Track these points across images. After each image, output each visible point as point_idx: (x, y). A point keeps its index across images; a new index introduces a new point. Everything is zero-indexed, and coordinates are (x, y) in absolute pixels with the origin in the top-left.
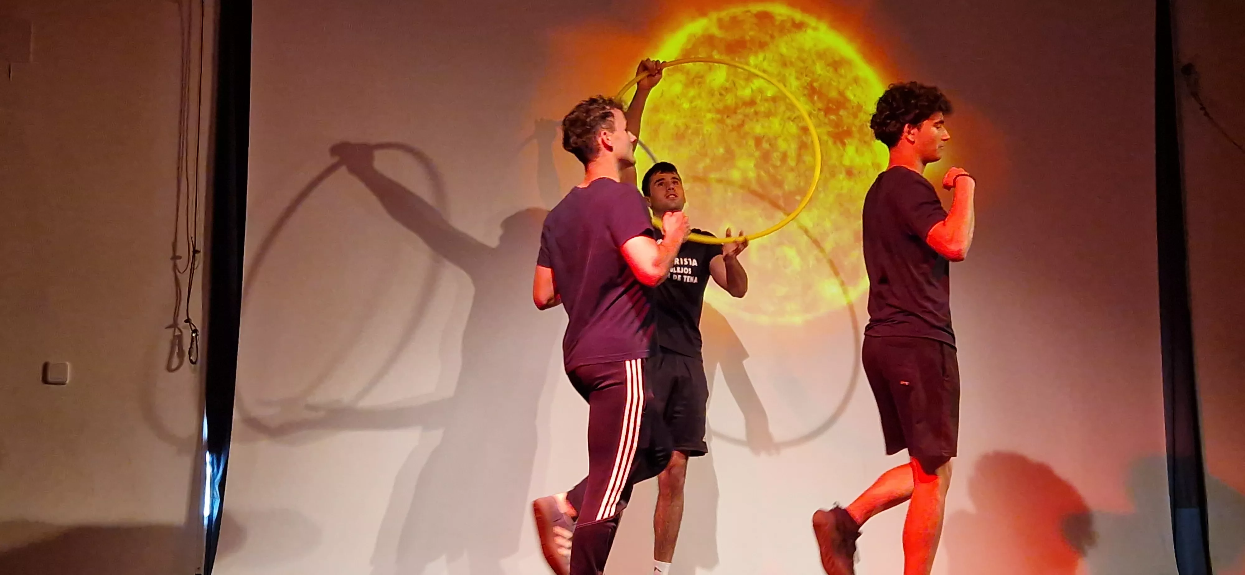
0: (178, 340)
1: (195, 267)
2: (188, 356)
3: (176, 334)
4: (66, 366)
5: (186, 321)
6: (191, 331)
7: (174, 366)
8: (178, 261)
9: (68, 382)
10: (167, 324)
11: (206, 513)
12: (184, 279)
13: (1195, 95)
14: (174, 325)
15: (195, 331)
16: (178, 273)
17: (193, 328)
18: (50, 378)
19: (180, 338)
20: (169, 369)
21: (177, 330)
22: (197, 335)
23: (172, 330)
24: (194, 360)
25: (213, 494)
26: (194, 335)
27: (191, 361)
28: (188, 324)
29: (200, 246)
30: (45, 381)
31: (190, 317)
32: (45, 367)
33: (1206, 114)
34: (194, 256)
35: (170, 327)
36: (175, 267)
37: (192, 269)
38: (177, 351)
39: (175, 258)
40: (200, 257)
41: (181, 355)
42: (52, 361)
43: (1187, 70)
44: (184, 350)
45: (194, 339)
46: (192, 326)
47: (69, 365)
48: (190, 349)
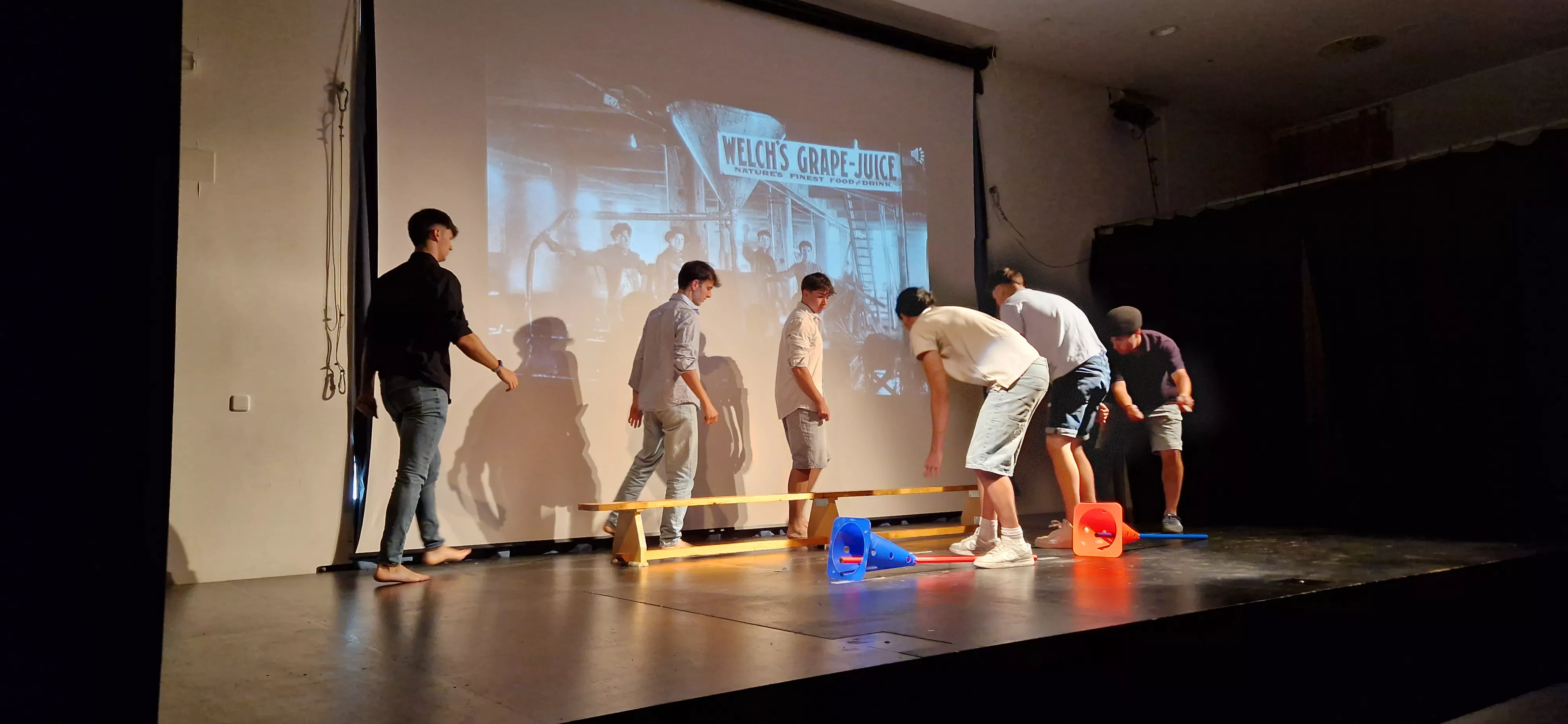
0: (330, 378)
1: (341, 326)
2: (338, 388)
3: (329, 373)
4: (247, 398)
5: (336, 364)
6: (340, 371)
7: (327, 397)
8: (328, 322)
9: (249, 409)
10: (321, 367)
11: (355, 497)
12: (333, 336)
13: (998, 205)
14: (327, 367)
15: (343, 371)
16: (328, 330)
17: (341, 369)
18: (235, 408)
19: (332, 375)
20: (324, 398)
21: (329, 370)
22: (344, 374)
23: (326, 370)
24: (342, 392)
25: (359, 485)
26: (342, 373)
27: (340, 392)
28: (337, 366)
29: (345, 311)
30: (231, 409)
31: (338, 362)
32: (231, 399)
33: (1005, 218)
34: (340, 317)
35: (324, 368)
36: (327, 327)
37: (339, 327)
38: (329, 385)
39: (327, 319)
40: (345, 320)
41: (333, 388)
42: (237, 396)
43: (993, 190)
44: (335, 384)
45: (343, 377)
46: (340, 367)
47: (249, 397)
48: (339, 384)
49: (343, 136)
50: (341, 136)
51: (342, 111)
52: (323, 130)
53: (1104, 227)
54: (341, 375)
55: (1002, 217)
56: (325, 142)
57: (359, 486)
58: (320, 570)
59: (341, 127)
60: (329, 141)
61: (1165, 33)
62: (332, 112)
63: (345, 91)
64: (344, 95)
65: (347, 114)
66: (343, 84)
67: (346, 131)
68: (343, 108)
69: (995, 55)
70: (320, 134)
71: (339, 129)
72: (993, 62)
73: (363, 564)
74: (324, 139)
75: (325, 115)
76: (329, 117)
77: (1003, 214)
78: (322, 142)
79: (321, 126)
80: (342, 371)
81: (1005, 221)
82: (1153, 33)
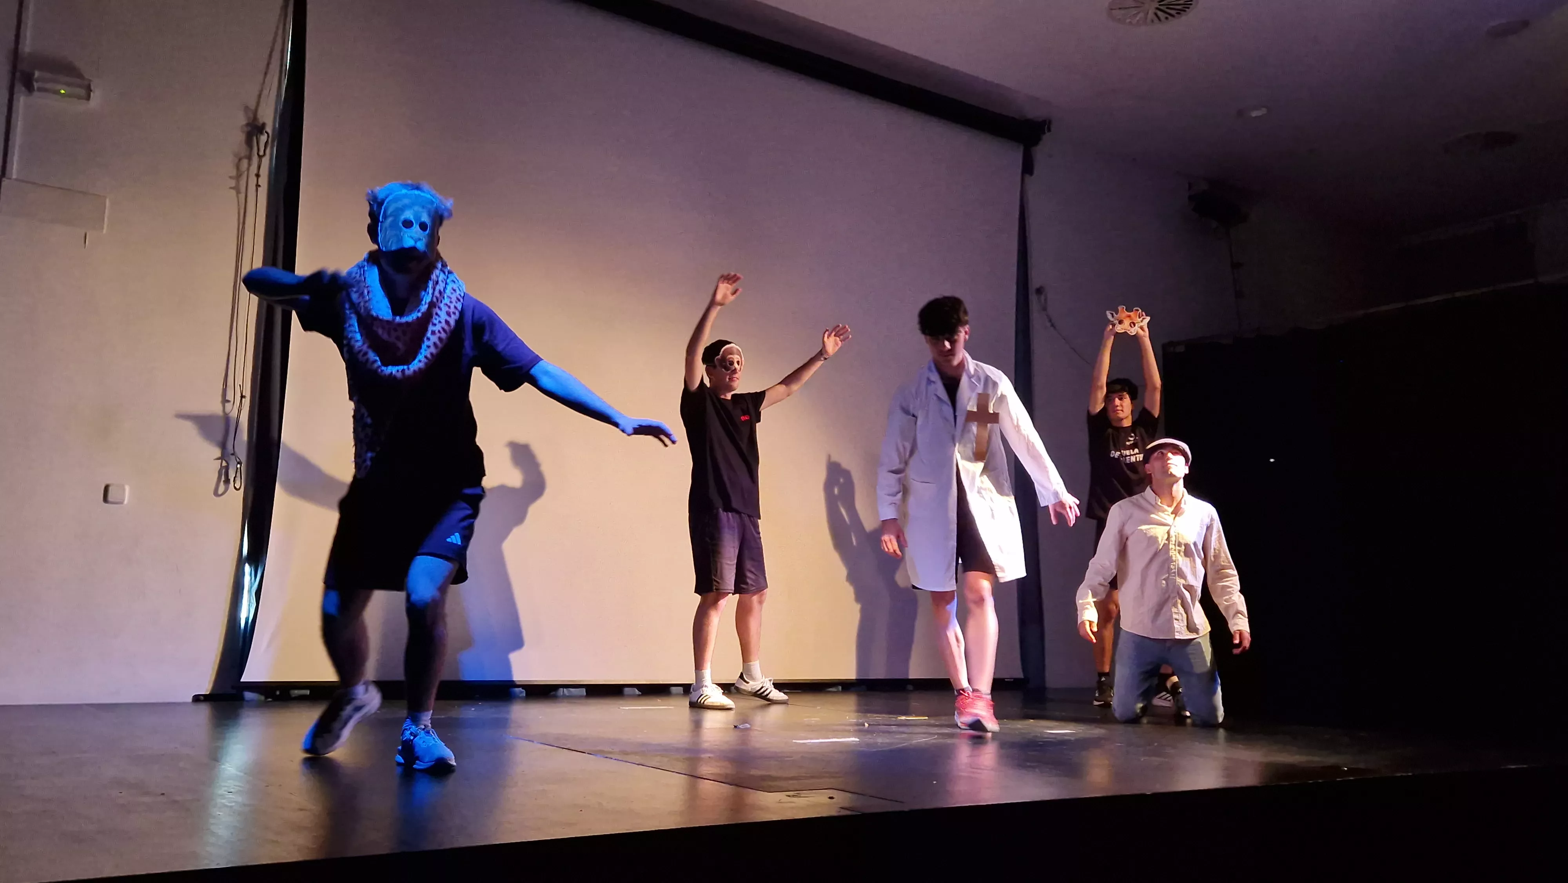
0: (224, 470)
1: (242, 410)
2: (233, 483)
3: (223, 465)
4: (125, 489)
5: (233, 455)
6: (236, 463)
7: (220, 492)
9: (126, 502)
10: (216, 457)
12: (232, 420)
13: (1045, 309)
14: (222, 458)
15: (240, 463)
16: (226, 413)
17: (238, 460)
18: (110, 498)
19: (227, 468)
20: (216, 494)
21: (224, 462)
22: (241, 466)
23: (220, 461)
24: (238, 487)
26: (238, 466)
27: (235, 488)
28: (234, 457)
29: (247, 393)
30: (106, 501)
31: (236, 451)
32: (106, 489)
33: (1053, 326)
34: (241, 400)
35: (218, 459)
36: (225, 409)
37: (240, 410)
38: (223, 478)
39: (225, 401)
40: (247, 402)
41: (227, 481)
42: (112, 484)
43: (1039, 291)
44: (229, 478)
45: (239, 470)
46: (237, 459)
47: (127, 488)
48: (235, 478)
49: (260, 186)
50: (258, 186)
51: (260, 157)
52: (238, 177)
53: (1171, 344)
54: (237, 468)
55: (1049, 324)
56: (238, 192)
57: (250, 601)
58: (197, 699)
59: (258, 176)
60: (243, 189)
61: (1254, 114)
62: (250, 158)
63: (266, 135)
64: (264, 138)
65: (266, 161)
66: (264, 125)
67: (264, 181)
68: (261, 153)
69: (1049, 130)
70: (233, 183)
71: (255, 179)
72: (1046, 137)
73: (248, 695)
74: (237, 189)
75: (240, 160)
76: (245, 162)
77: (1050, 321)
78: (233, 192)
79: (234, 173)
80: (238, 463)
81: (1052, 328)
82: (1240, 113)
